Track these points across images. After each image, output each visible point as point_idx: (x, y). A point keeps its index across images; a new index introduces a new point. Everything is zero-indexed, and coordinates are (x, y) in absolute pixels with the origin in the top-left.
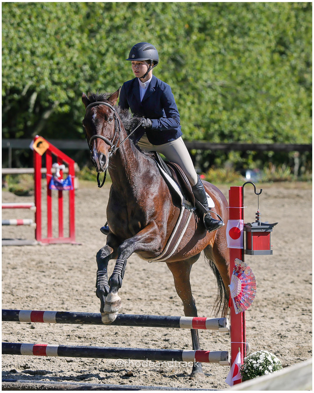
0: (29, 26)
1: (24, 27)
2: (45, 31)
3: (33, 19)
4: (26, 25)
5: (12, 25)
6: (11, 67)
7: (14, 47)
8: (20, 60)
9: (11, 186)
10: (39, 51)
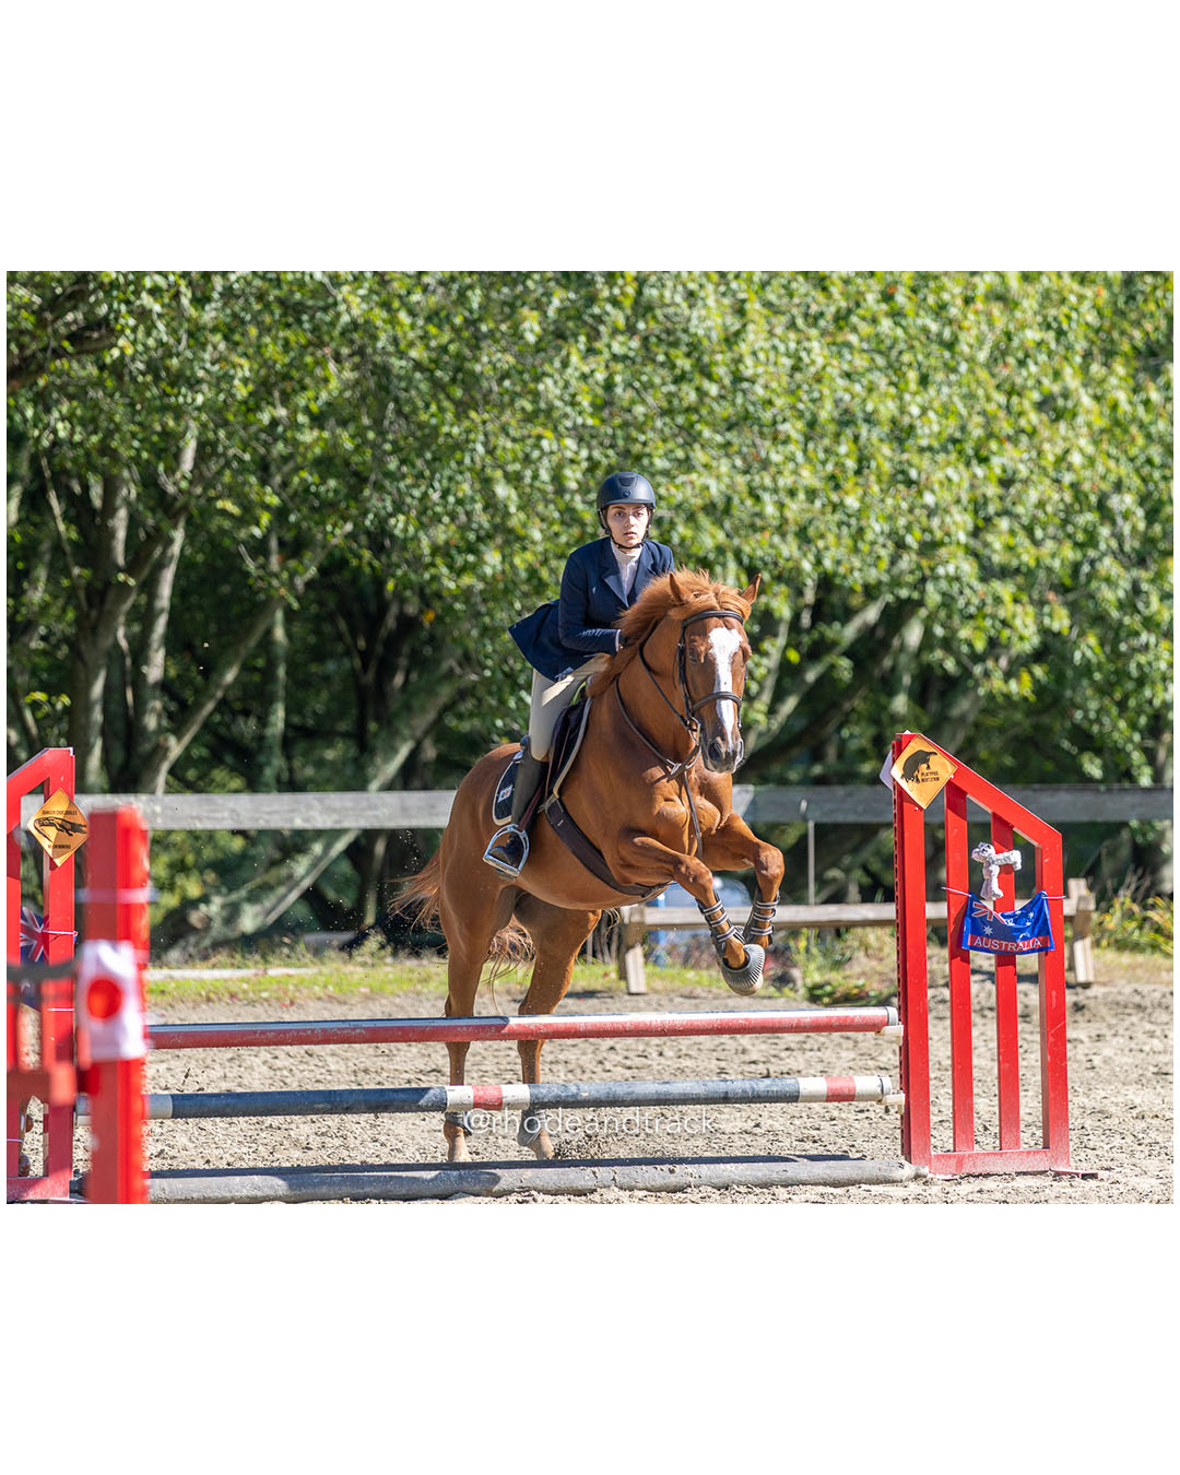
0: (886, 324)
1: (865, 329)
2: (950, 346)
3: (901, 298)
4: (874, 321)
5: (814, 319)
6: (812, 494)
7: (826, 412)
8: (851, 464)
9: (816, 977)
10: (930, 429)
